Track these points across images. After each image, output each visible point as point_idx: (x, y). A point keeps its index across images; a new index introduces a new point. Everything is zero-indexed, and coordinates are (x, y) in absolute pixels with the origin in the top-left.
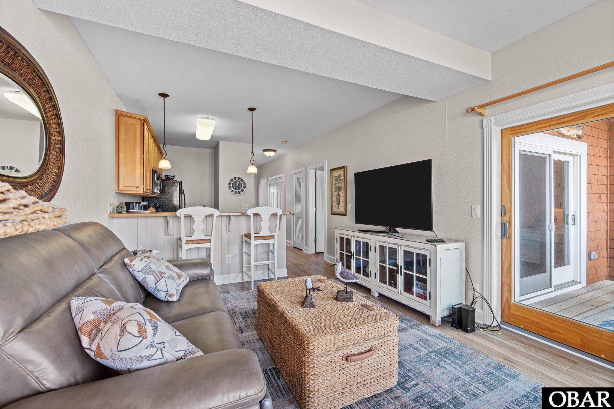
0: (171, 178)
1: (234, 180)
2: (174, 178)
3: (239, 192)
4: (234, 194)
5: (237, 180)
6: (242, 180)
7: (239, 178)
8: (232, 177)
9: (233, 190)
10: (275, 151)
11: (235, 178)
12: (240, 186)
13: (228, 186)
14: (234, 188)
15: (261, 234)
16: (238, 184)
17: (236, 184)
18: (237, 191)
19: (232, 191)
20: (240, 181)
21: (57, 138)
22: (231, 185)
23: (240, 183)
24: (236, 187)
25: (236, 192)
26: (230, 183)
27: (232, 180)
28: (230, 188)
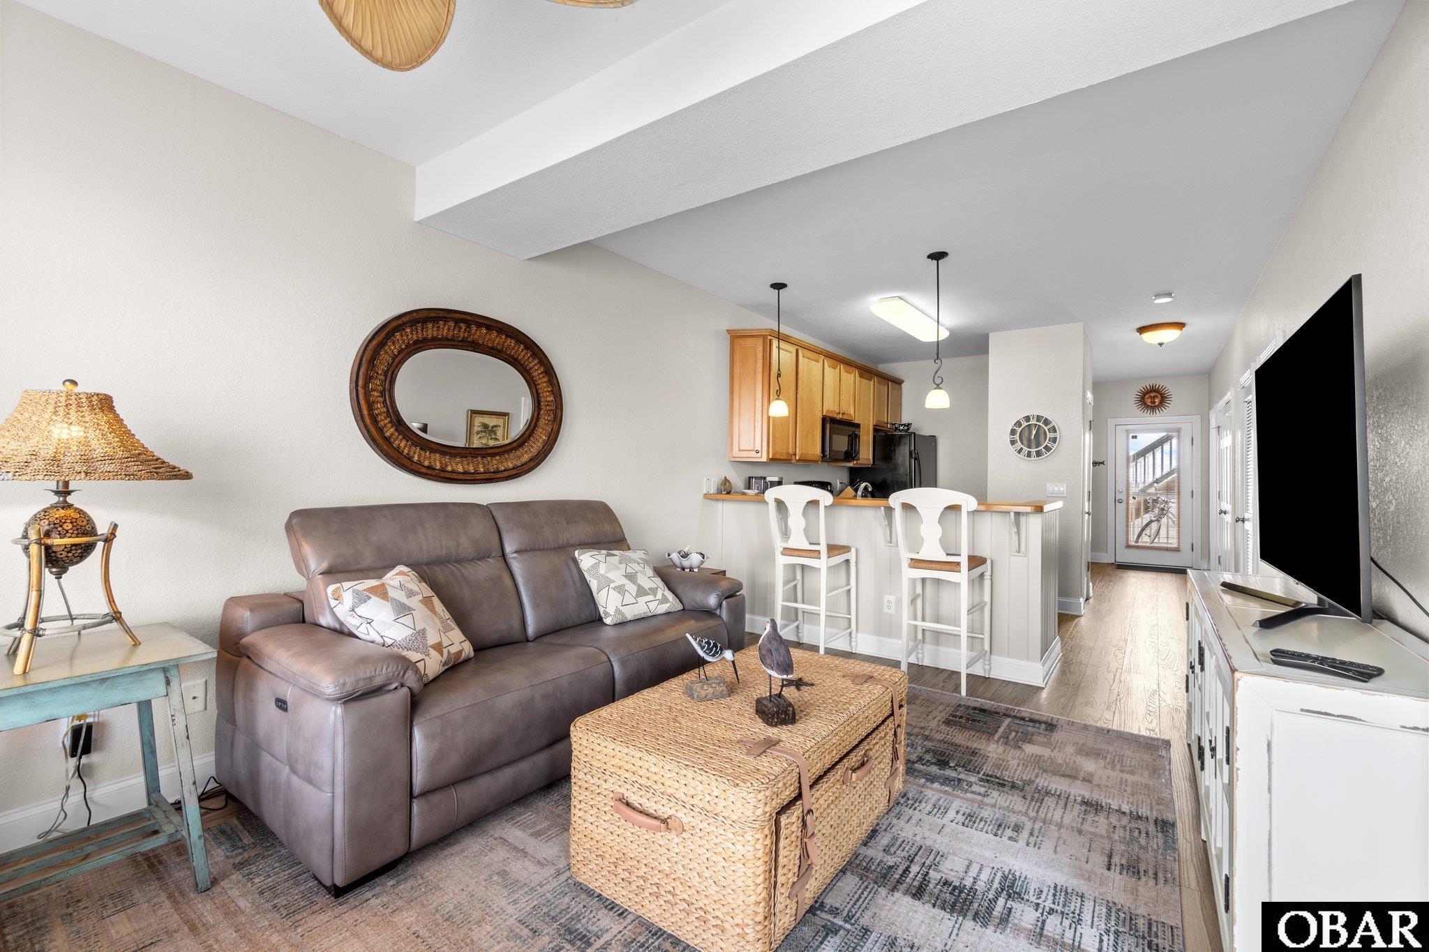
0: (901, 428)
1: (1025, 424)
2: (908, 429)
3: (1039, 454)
4: (1025, 458)
5: (1033, 422)
6: (1047, 422)
7: (1039, 418)
8: (1020, 416)
9: (1021, 449)
10: (1180, 325)
11: (1027, 418)
12: (1042, 437)
13: (1008, 438)
14: (1025, 442)
15: (923, 555)
16: (1034, 432)
17: (1030, 432)
18: (1034, 450)
19: (1020, 451)
20: (1041, 424)
21: (549, 399)
22: (1017, 437)
23: (1041, 432)
24: (1029, 440)
25: (1029, 452)
26: (1013, 432)
27: (1018, 424)
28: (1013, 442)
